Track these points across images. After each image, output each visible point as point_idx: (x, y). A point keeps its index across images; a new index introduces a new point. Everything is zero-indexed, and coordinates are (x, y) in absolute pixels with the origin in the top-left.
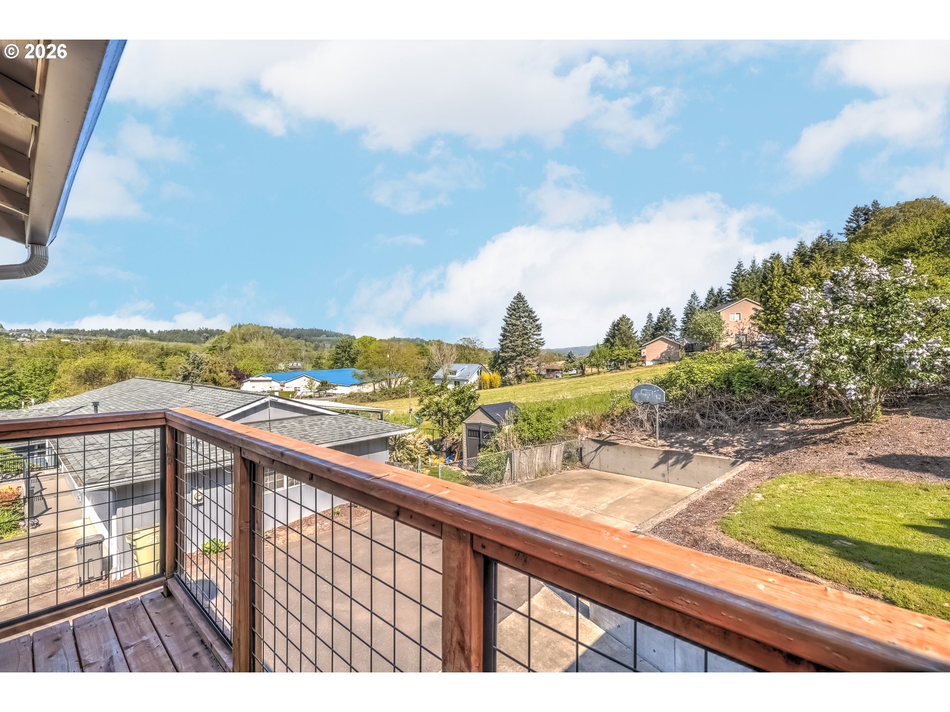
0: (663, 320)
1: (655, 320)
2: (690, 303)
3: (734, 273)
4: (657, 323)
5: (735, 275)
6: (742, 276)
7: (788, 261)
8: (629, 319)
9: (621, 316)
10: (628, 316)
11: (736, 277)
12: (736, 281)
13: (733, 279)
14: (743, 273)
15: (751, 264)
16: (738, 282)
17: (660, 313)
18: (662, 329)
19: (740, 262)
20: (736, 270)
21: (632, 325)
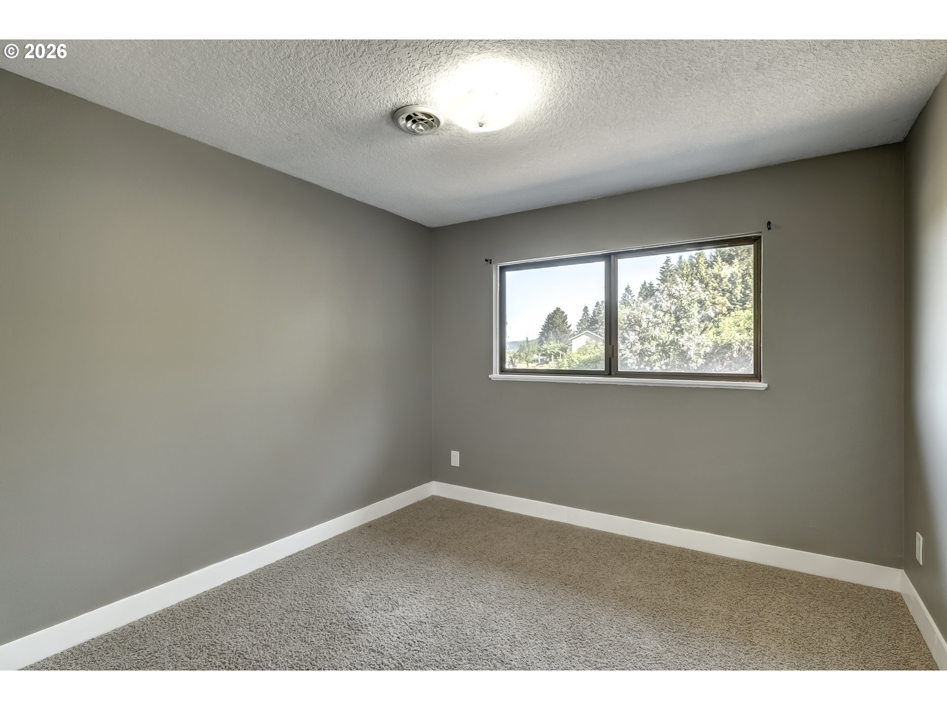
0: (598, 313)
1: (591, 313)
2: (625, 297)
3: (662, 268)
4: (593, 317)
5: (664, 270)
6: (670, 271)
7: (711, 258)
8: (563, 312)
9: (555, 309)
10: (562, 309)
11: (664, 272)
12: (664, 276)
13: (661, 273)
14: (671, 268)
15: (678, 259)
16: (666, 277)
17: (596, 306)
18: (597, 323)
19: (668, 258)
20: (665, 265)
21: (567, 318)
